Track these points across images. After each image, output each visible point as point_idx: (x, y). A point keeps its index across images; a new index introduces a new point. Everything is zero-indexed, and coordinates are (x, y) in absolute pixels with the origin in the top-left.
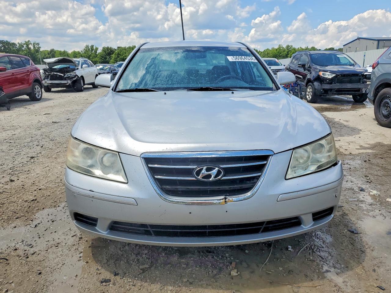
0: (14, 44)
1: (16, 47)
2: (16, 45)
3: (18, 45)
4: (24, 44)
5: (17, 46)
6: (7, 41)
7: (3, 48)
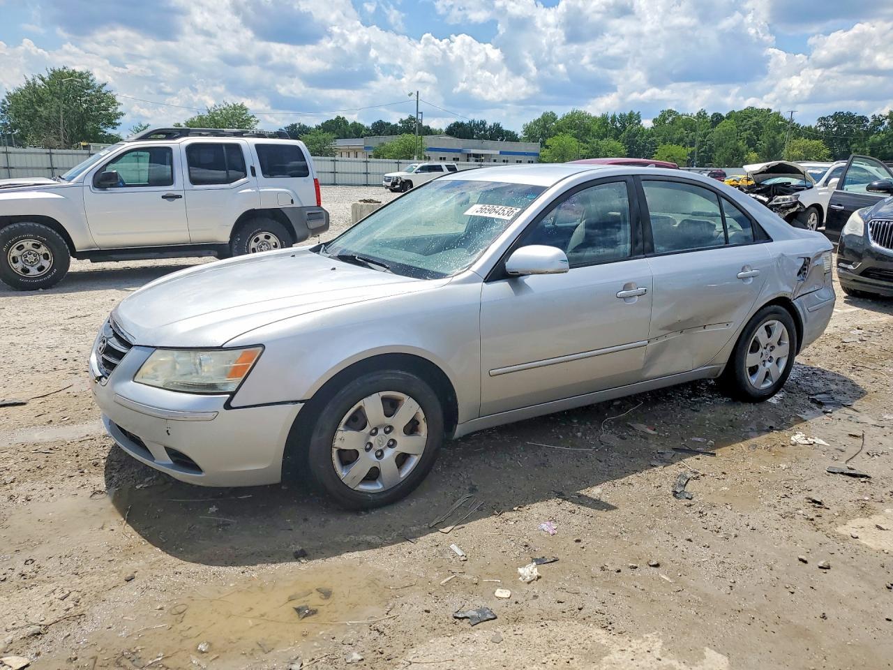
0: (863, 119)
1: (865, 126)
2: (868, 121)
3: (871, 120)
4: (886, 119)
5: (868, 124)
6: (849, 114)
7: (836, 129)
